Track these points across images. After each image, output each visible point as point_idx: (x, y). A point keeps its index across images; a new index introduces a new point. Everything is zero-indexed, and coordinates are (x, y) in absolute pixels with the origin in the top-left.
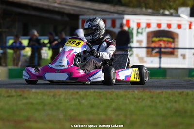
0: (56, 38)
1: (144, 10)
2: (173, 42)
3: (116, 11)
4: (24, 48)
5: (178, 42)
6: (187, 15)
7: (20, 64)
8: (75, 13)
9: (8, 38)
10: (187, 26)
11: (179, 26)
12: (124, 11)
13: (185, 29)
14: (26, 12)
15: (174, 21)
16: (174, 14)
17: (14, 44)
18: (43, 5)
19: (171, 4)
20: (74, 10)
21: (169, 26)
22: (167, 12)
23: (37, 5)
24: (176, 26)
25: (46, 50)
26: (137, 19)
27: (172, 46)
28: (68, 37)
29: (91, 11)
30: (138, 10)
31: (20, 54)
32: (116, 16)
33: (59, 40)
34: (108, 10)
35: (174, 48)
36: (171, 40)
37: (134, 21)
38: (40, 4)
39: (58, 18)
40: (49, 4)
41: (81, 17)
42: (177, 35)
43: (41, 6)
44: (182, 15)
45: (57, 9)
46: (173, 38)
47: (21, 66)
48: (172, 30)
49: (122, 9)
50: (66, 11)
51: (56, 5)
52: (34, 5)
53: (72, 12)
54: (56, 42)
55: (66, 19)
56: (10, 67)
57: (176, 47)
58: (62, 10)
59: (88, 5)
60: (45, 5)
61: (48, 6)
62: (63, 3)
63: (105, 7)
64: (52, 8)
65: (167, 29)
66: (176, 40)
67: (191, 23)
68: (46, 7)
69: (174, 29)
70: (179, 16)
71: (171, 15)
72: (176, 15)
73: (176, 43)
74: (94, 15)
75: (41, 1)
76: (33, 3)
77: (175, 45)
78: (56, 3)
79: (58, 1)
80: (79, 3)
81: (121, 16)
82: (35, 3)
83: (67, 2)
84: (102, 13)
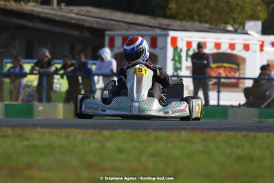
0: (74, 62)
1: (197, 24)
2: (238, 69)
3: (157, 25)
4: (25, 75)
5: (244, 69)
6: (257, 33)
7: (21, 98)
8: (99, 26)
9: (5, 61)
10: (258, 48)
11: (247, 47)
12: (169, 25)
13: (255, 51)
14: (30, 24)
15: (239, 39)
16: (239, 30)
17: (12, 70)
18: (54, 15)
19: (236, 16)
20: (98, 23)
21: (232, 46)
22: (230, 28)
23: (47, 16)
24: (242, 47)
25: (58, 79)
26: (187, 37)
27: (237, 75)
28: (90, 62)
29: (121, 24)
30: (188, 24)
32: (158, 31)
33: (77, 65)
34: (146, 23)
35: (239, 78)
36: (234, 66)
37: (182, 40)
38: (50, 14)
39: (76, 33)
40: (63, 14)
41: (107, 33)
42: (244, 60)
43: (51, 17)
44: (250, 32)
45: (74, 21)
46: (238, 65)
47: (22, 101)
48: (235, 52)
49: (165, 22)
50: (87, 24)
51: (73, 15)
52: (42, 15)
53: (95, 26)
54: (72, 68)
55: (88, 35)
56: (7, 103)
57: (241, 76)
58: (81, 23)
59: (118, 15)
60: (58, 16)
61: (62, 16)
62: (82, 13)
63: (141, 19)
64: (67, 20)
65: (229, 51)
66: (242, 66)
67: (263, 42)
68: (58, 18)
69: (239, 51)
70: (247, 34)
71: (235, 32)
72: (243, 32)
73: (241, 71)
74: (127, 30)
75: (52, 9)
76: (40, 13)
77: (239, 74)
78: (73, 13)
79: (76, 9)
80: (105, 13)
81: (164, 32)
82: (44, 13)
83: (88, 11)
84: (139, 28)
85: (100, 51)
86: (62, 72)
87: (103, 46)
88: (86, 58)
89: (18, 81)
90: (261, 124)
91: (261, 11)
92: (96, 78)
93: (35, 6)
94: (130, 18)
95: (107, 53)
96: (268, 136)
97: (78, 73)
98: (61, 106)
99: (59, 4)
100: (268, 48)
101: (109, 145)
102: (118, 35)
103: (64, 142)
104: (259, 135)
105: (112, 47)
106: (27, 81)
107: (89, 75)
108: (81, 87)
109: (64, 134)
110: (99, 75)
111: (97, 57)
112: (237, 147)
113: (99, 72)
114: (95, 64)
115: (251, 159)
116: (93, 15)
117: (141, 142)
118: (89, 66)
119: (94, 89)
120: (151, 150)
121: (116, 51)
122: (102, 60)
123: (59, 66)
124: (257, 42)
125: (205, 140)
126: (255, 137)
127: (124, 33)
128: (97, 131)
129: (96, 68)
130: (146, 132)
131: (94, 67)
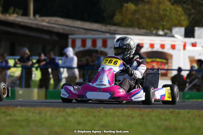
1: (137, 30)
2: (167, 63)
3: (107, 31)
4: (9, 68)
5: (171, 63)
6: (181, 36)
8: (65, 32)
10: (182, 47)
11: (173, 47)
12: (116, 31)
13: (179, 50)
14: (13, 30)
15: (167, 41)
18: (31, 23)
19: (165, 23)
20: (63, 29)
21: (163, 46)
22: (161, 32)
23: (26, 24)
24: (170, 46)
27: (166, 67)
28: (57, 58)
29: (80, 30)
30: (130, 30)
31: (6, 74)
32: (108, 35)
33: (48, 60)
34: (99, 29)
35: (167, 70)
36: (164, 61)
38: (28, 23)
39: (47, 37)
40: (38, 23)
41: (71, 37)
42: (171, 56)
43: (28, 25)
44: (176, 36)
45: (45, 28)
46: (167, 60)
48: (165, 50)
49: (113, 28)
50: (55, 30)
51: (45, 24)
52: (22, 24)
53: (61, 31)
55: (56, 38)
57: (170, 68)
58: (51, 29)
59: (78, 24)
60: (34, 24)
61: (37, 24)
62: (52, 22)
63: (95, 26)
64: (40, 27)
65: (160, 50)
66: (170, 61)
67: (185, 43)
68: (34, 26)
69: (167, 50)
70: (173, 37)
71: (165, 35)
72: (170, 35)
73: (170, 65)
74: (85, 34)
75: (29, 19)
76: (20, 22)
77: (168, 67)
78: (45, 22)
79: (47, 19)
80: (69, 22)
81: (112, 36)
82: (23, 22)
83: (56, 21)
84: (93, 33)
85: (65, 50)
86: (36, 65)
87: (67, 46)
88: (55, 55)
89: (4, 72)
90: (183, 103)
91: (184, 20)
92: (62, 70)
93: (17, 17)
94: (87, 25)
95: (70, 52)
96: (188, 112)
97: (49, 66)
98: (36, 90)
99: (34, 15)
100: (189, 47)
101: (71, 119)
102: (79, 38)
103: (38, 117)
104: (182, 111)
105: (73, 46)
106: (11, 72)
107: (56, 68)
108: (51, 76)
109: (37, 111)
110: (64, 68)
111: (63, 54)
112: (166, 120)
113: (64, 65)
114: (61, 59)
115: (176, 129)
116: (60, 23)
117: (94, 117)
118: (57, 61)
119: (60, 78)
120: (102, 122)
121: (77, 50)
122: (67, 56)
123: (34, 61)
124: (181, 43)
125: (142, 115)
126: (179, 113)
127: (83, 36)
128: (62, 109)
129: (62, 63)
130: (98, 109)
131: (60, 62)
